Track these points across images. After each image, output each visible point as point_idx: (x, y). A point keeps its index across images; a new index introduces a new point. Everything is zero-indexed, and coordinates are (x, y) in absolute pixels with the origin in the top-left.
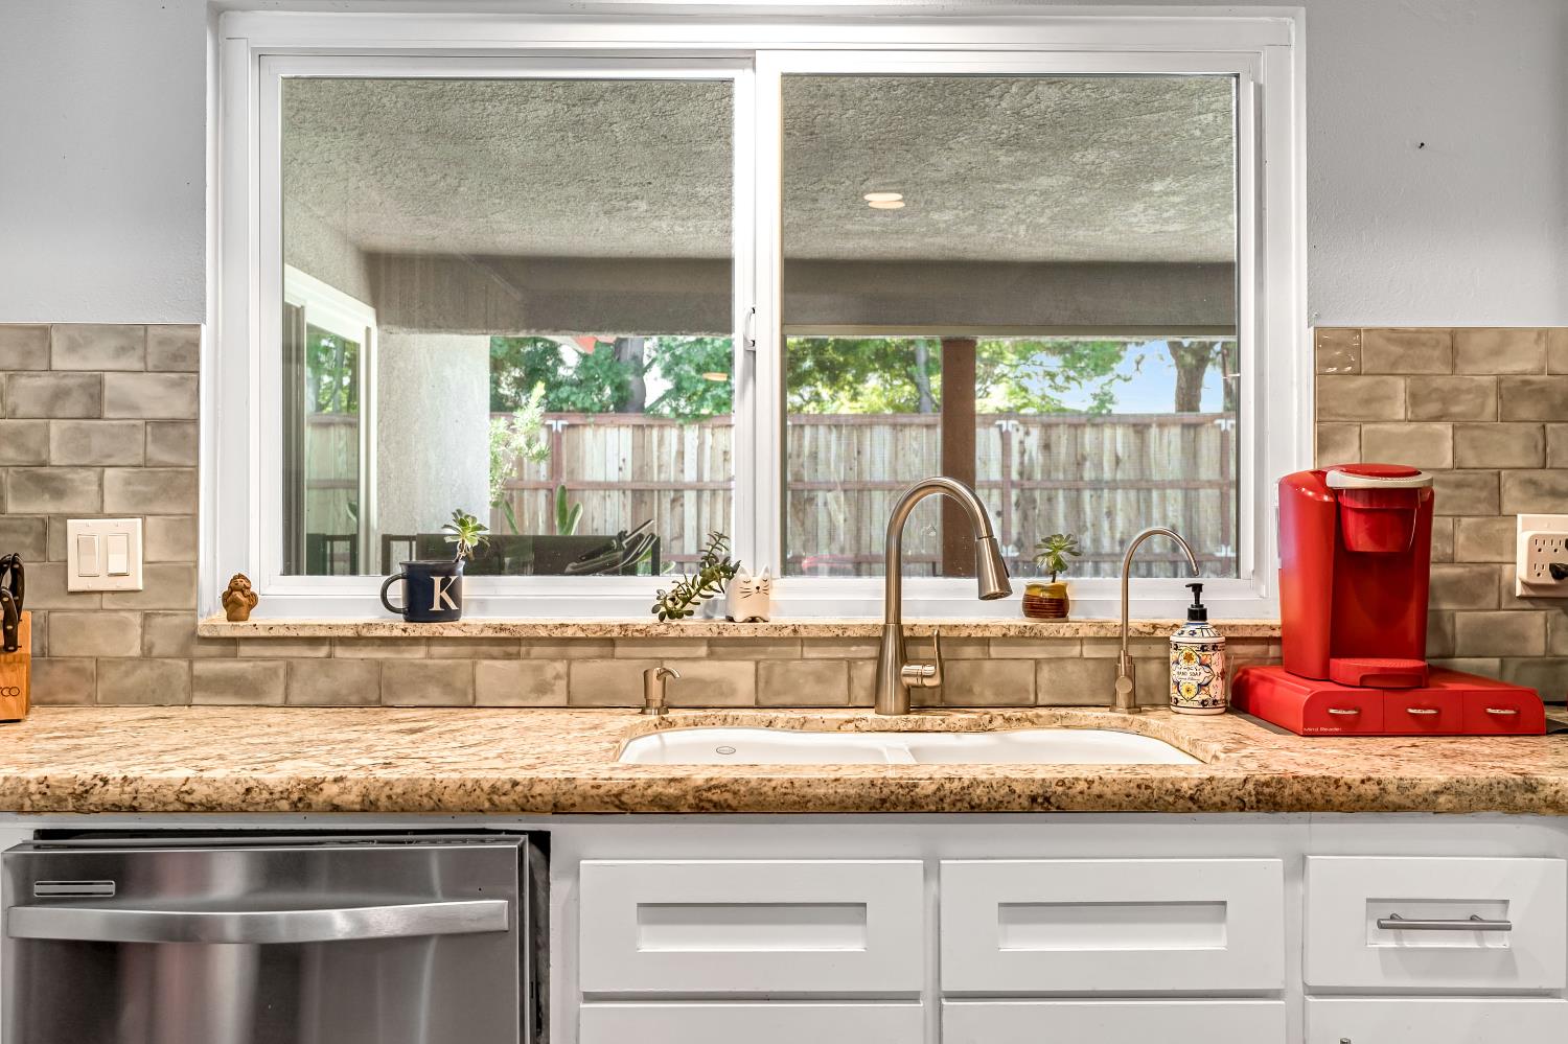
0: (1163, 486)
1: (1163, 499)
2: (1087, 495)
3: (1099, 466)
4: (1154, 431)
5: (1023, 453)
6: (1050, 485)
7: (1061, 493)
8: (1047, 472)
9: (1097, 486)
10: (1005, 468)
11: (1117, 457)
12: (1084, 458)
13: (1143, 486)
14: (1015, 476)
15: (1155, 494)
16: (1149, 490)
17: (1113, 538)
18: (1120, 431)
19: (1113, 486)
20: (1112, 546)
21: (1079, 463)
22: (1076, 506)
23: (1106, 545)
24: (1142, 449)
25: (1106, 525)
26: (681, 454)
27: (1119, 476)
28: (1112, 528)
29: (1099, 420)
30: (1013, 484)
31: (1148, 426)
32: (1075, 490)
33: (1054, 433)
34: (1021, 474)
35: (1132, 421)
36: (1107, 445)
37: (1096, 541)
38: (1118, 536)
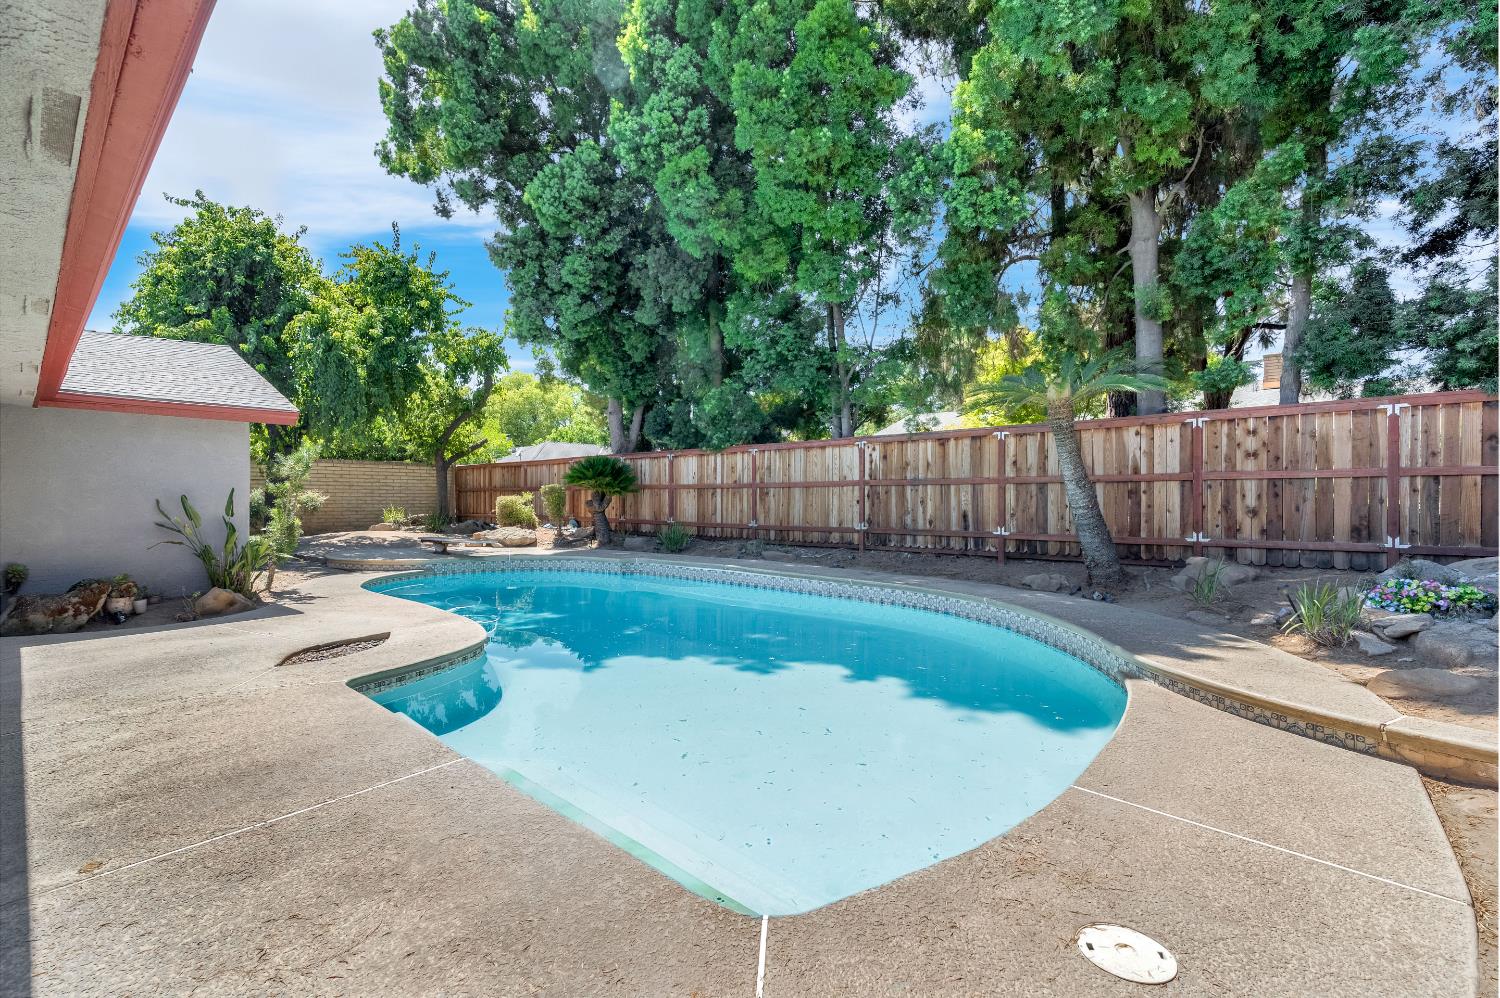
0: (959, 482)
1: (958, 492)
2: (909, 489)
3: (916, 469)
4: (952, 442)
5: (871, 462)
6: (888, 483)
7: (893, 488)
8: (885, 474)
9: (915, 483)
10: (862, 471)
11: (928, 464)
12: (907, 464)
13: (944, 483)
14: (867, 478)
15: (953, 488)
16: (949, 485)
17: (925, 519)
18: (929, 444)
19: (925, 483)
20: (925, 524)
21: (905, 466)
22: (902, 496)
23: (921, 525)
24: (944, 457)
25: (921, 509)
26: (715, 469)
27: (929, 476)
28: (924, 512)
29: (915, 438)
30: (866, 483)
31: (948, 439)
32: (902, 485)
33: (889, 448)
34: (870, 476)
35: (937, 436)
36: (921, 456)
37: (914, 520)
38: (928, 517)
